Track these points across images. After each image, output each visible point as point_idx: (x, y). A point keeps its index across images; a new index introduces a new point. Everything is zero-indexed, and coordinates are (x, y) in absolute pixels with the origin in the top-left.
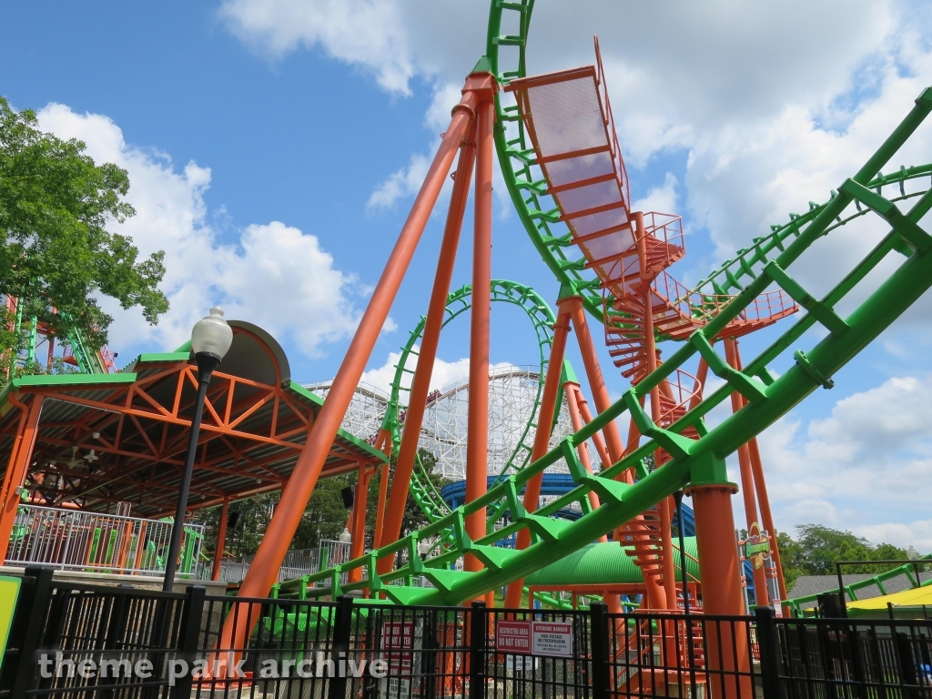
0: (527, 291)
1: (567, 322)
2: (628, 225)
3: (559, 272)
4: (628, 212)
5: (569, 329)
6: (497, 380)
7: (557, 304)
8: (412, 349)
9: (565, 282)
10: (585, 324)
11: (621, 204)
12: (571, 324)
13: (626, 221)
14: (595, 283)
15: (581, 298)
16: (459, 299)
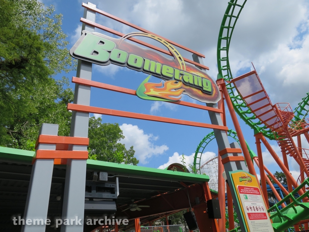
0: (231, 131)
1: (259, 141)
2: (272, 109)
3: (253, 127)
4: (272, 105)
5: (261, 143)
6: (216, 159)
7: (254, 136)
8: (197, 157)
9: (255, 129)
10: (266, 140)
11: (270, 104)
12: (261, 141)
13: (272, 108)
14: (264, 127)
15: (261, 133)
16: (208, 138)
